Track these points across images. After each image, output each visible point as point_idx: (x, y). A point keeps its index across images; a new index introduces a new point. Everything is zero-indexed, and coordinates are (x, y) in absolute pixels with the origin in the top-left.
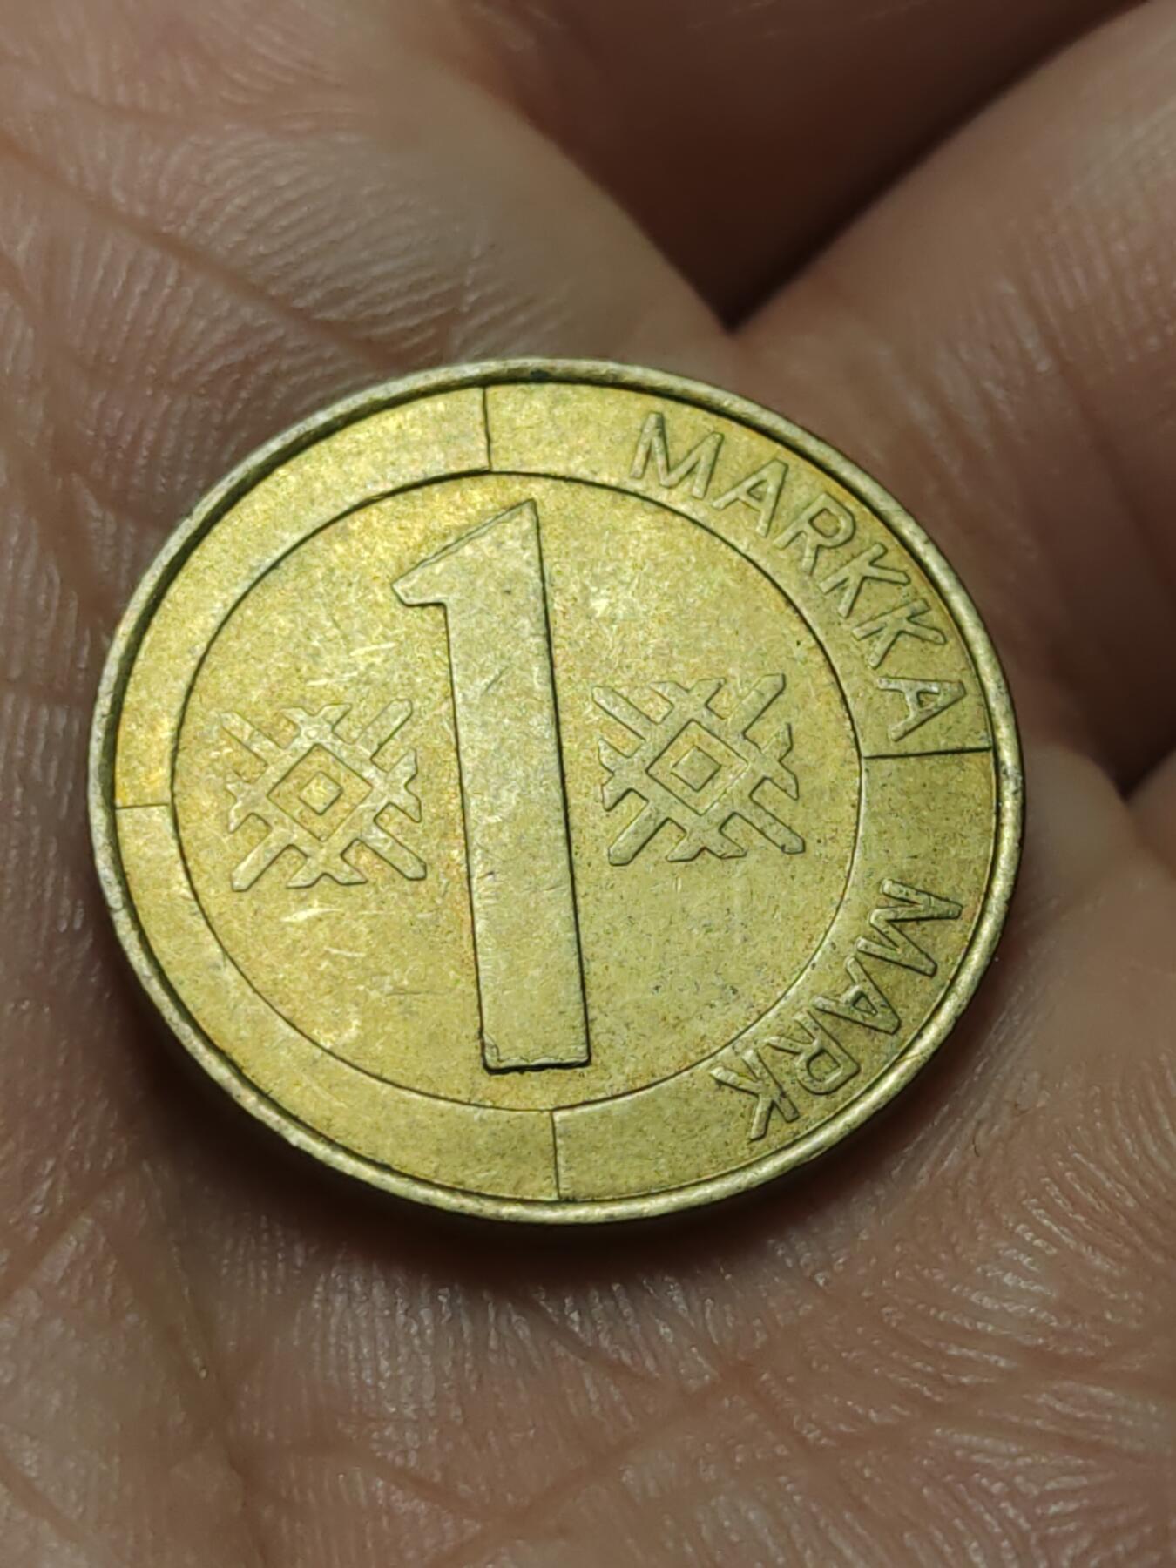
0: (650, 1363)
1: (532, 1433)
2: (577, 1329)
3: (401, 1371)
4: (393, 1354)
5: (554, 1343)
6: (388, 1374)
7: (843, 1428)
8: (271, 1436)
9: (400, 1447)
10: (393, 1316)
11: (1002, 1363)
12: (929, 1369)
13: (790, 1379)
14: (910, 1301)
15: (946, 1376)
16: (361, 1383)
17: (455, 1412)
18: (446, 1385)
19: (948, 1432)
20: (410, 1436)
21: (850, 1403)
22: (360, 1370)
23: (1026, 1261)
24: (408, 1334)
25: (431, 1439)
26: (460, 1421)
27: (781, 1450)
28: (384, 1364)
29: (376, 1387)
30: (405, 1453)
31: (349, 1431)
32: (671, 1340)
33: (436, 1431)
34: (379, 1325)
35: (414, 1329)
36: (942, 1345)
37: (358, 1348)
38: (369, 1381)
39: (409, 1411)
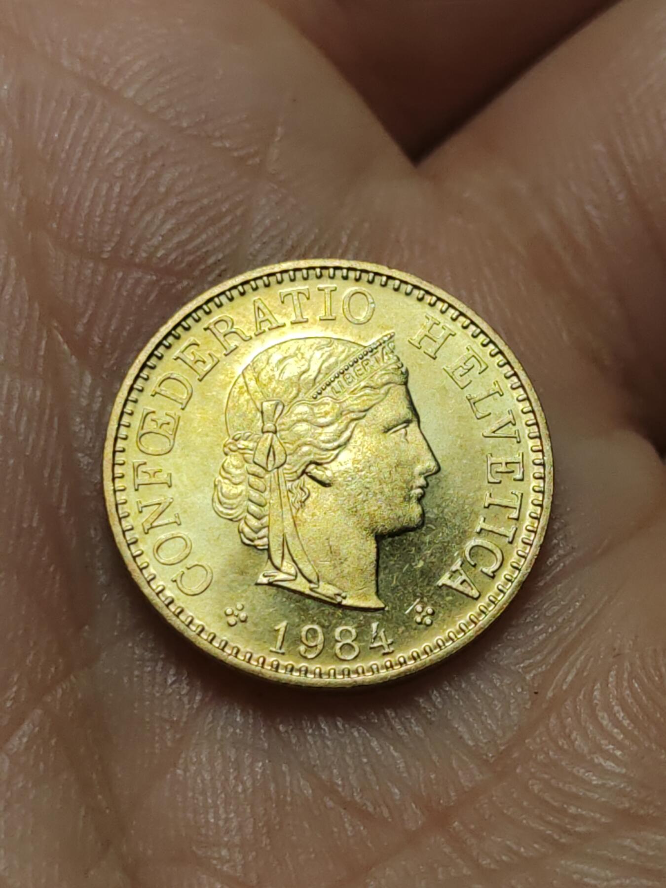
0: (386, 813)
1: (313, 856)
2: (340, 789)
3: (232, 815)
4: (227, 803)
5: (327, 799)
6: (223, 816)
7: (504, 858)
8: (150, 852)
9: (232, 864)
10: (227, 779)
11: (603, 820)
12: (556, 821)
13: (472, 827)
14: (546, 776)
15: (569, 826)
16: (207, 821)
17: (265, 841)
18: (260, 825)
19: (569, 863)
20: (238, 857)
21: (508, 843)
22: (207, 813)
23: (618, 753)
24: (237, 792)
25: (250, 858)
26: (269, 848)
27: (465, 871)
28: (221, 811)
29: (216, 825)
30: (234, 867)
31: (200, 853)
32: (397, 797)
33: (254, 853)
34: (219, 785)
35: (240, 789)
36: (565, 806)
37: (206, 800)
38: (212, 820)
39: (237, 840)
